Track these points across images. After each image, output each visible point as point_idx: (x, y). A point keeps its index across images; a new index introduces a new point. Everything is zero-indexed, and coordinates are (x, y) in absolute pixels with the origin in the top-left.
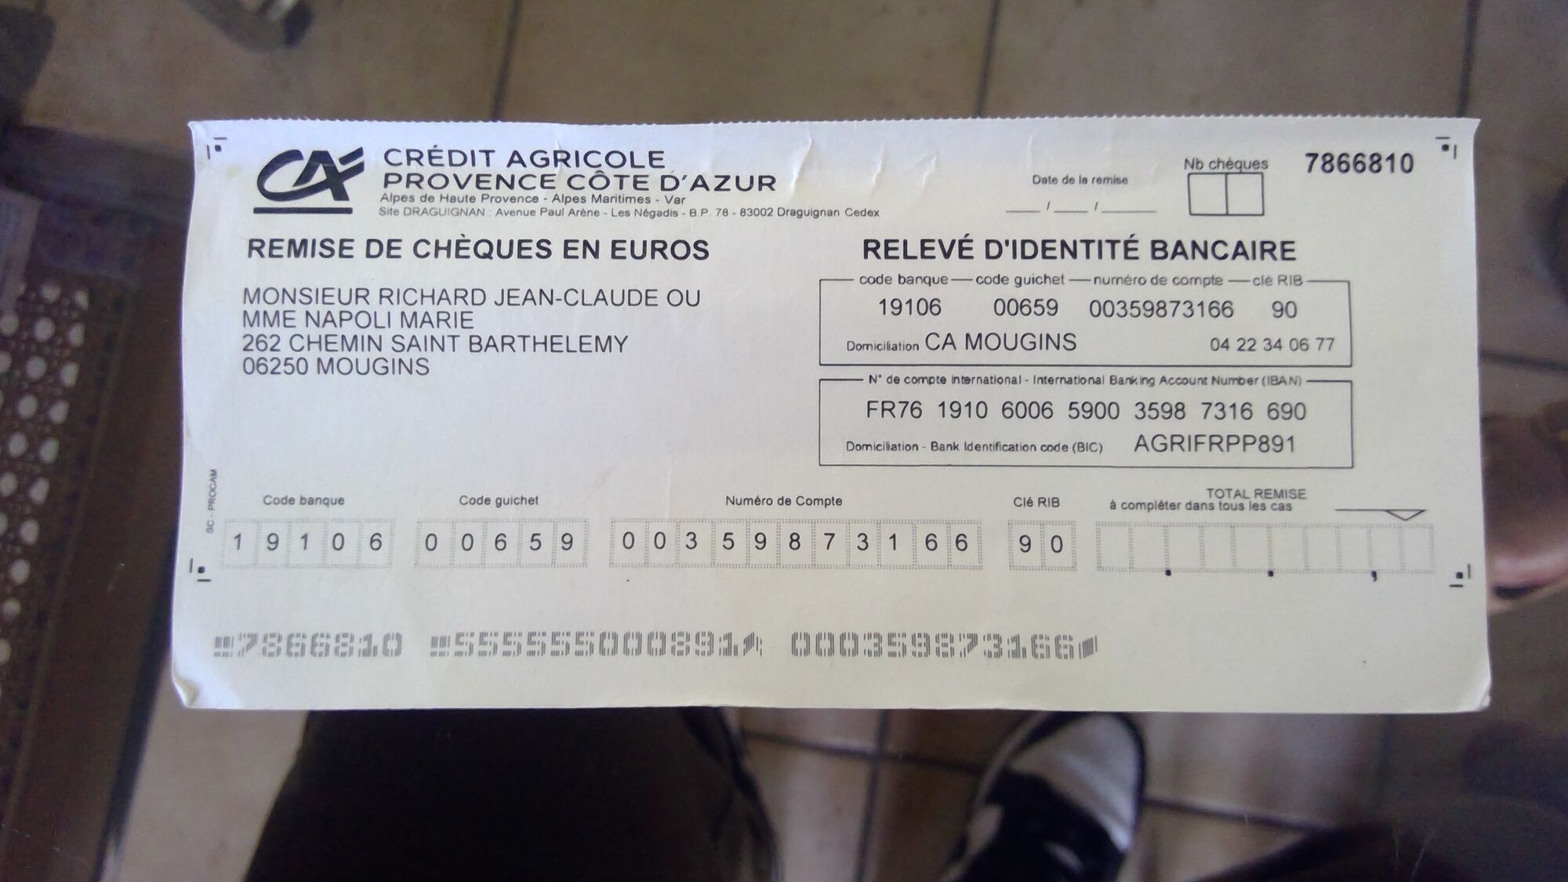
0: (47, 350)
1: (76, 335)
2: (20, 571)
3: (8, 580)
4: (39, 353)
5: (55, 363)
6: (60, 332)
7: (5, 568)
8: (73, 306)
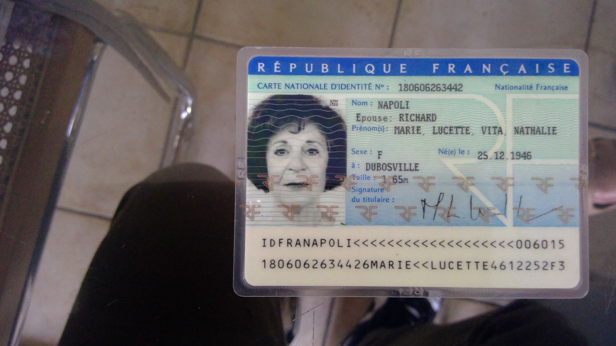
0: (14, 69)
1: (27, 63)
2: (8, 128)
3: (3, 131)
4: (10, 70)
5: (17, 75)
6: (20, 62)
7: (2, 126)
8: (26, 52)
